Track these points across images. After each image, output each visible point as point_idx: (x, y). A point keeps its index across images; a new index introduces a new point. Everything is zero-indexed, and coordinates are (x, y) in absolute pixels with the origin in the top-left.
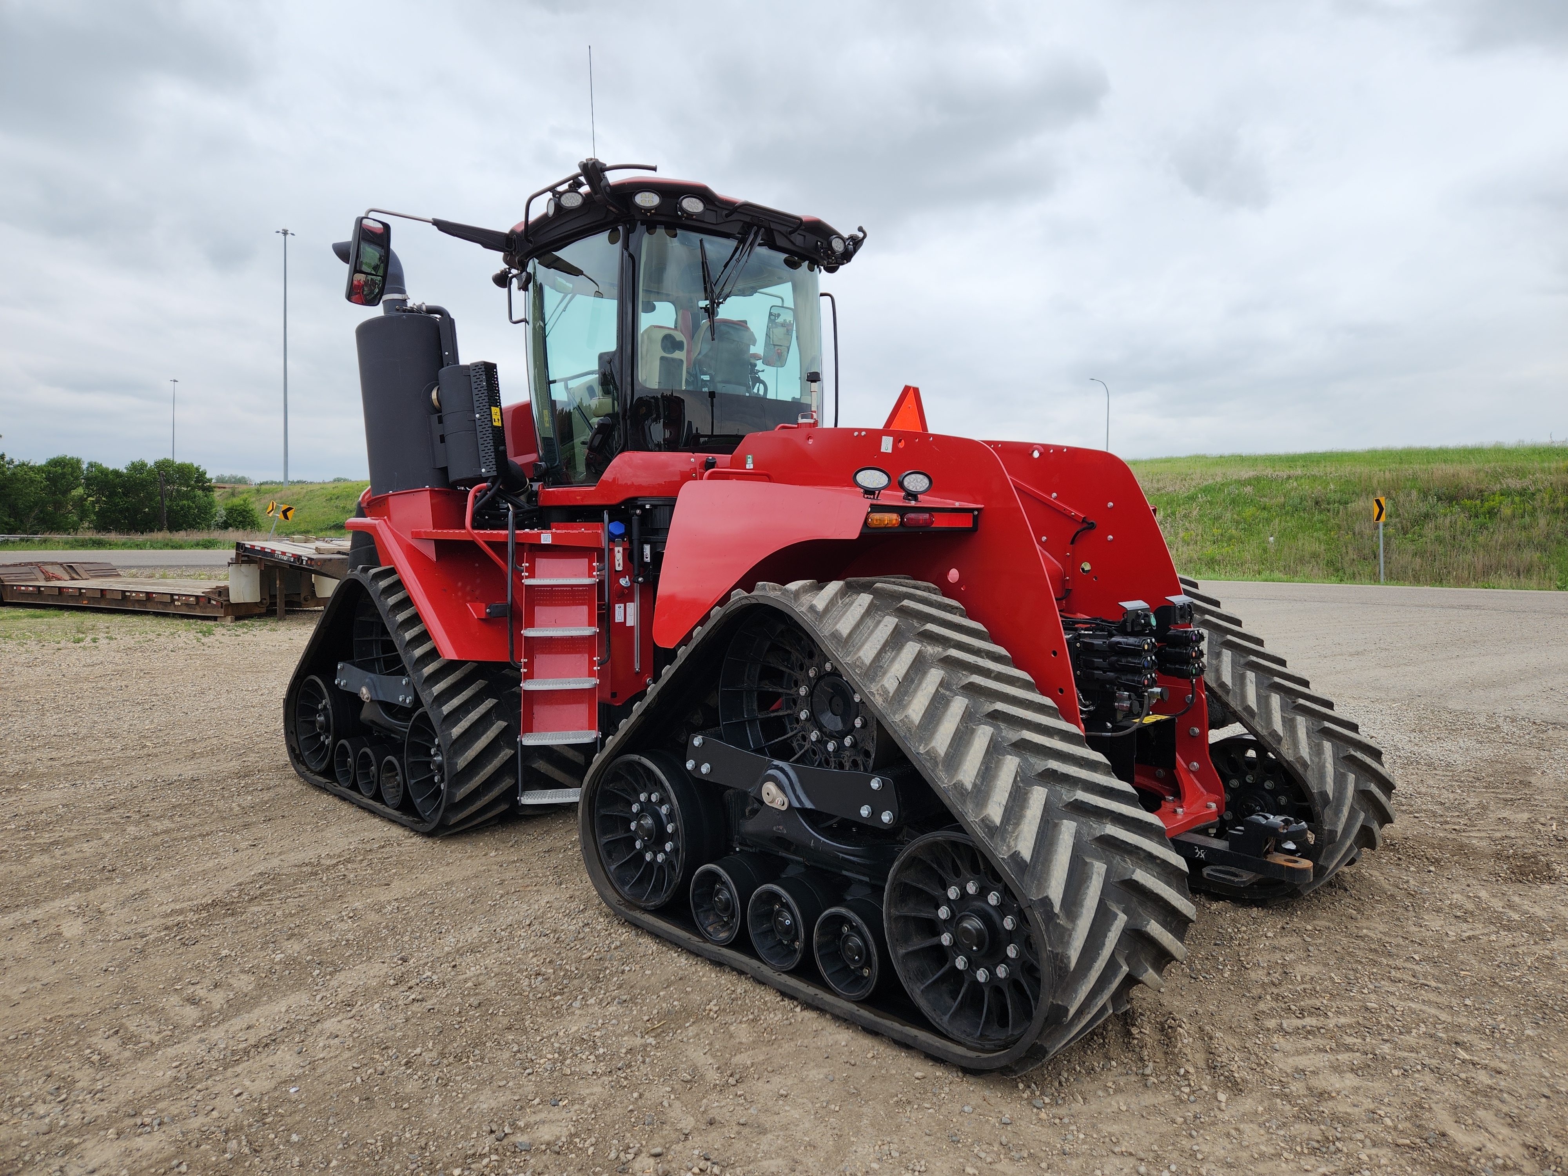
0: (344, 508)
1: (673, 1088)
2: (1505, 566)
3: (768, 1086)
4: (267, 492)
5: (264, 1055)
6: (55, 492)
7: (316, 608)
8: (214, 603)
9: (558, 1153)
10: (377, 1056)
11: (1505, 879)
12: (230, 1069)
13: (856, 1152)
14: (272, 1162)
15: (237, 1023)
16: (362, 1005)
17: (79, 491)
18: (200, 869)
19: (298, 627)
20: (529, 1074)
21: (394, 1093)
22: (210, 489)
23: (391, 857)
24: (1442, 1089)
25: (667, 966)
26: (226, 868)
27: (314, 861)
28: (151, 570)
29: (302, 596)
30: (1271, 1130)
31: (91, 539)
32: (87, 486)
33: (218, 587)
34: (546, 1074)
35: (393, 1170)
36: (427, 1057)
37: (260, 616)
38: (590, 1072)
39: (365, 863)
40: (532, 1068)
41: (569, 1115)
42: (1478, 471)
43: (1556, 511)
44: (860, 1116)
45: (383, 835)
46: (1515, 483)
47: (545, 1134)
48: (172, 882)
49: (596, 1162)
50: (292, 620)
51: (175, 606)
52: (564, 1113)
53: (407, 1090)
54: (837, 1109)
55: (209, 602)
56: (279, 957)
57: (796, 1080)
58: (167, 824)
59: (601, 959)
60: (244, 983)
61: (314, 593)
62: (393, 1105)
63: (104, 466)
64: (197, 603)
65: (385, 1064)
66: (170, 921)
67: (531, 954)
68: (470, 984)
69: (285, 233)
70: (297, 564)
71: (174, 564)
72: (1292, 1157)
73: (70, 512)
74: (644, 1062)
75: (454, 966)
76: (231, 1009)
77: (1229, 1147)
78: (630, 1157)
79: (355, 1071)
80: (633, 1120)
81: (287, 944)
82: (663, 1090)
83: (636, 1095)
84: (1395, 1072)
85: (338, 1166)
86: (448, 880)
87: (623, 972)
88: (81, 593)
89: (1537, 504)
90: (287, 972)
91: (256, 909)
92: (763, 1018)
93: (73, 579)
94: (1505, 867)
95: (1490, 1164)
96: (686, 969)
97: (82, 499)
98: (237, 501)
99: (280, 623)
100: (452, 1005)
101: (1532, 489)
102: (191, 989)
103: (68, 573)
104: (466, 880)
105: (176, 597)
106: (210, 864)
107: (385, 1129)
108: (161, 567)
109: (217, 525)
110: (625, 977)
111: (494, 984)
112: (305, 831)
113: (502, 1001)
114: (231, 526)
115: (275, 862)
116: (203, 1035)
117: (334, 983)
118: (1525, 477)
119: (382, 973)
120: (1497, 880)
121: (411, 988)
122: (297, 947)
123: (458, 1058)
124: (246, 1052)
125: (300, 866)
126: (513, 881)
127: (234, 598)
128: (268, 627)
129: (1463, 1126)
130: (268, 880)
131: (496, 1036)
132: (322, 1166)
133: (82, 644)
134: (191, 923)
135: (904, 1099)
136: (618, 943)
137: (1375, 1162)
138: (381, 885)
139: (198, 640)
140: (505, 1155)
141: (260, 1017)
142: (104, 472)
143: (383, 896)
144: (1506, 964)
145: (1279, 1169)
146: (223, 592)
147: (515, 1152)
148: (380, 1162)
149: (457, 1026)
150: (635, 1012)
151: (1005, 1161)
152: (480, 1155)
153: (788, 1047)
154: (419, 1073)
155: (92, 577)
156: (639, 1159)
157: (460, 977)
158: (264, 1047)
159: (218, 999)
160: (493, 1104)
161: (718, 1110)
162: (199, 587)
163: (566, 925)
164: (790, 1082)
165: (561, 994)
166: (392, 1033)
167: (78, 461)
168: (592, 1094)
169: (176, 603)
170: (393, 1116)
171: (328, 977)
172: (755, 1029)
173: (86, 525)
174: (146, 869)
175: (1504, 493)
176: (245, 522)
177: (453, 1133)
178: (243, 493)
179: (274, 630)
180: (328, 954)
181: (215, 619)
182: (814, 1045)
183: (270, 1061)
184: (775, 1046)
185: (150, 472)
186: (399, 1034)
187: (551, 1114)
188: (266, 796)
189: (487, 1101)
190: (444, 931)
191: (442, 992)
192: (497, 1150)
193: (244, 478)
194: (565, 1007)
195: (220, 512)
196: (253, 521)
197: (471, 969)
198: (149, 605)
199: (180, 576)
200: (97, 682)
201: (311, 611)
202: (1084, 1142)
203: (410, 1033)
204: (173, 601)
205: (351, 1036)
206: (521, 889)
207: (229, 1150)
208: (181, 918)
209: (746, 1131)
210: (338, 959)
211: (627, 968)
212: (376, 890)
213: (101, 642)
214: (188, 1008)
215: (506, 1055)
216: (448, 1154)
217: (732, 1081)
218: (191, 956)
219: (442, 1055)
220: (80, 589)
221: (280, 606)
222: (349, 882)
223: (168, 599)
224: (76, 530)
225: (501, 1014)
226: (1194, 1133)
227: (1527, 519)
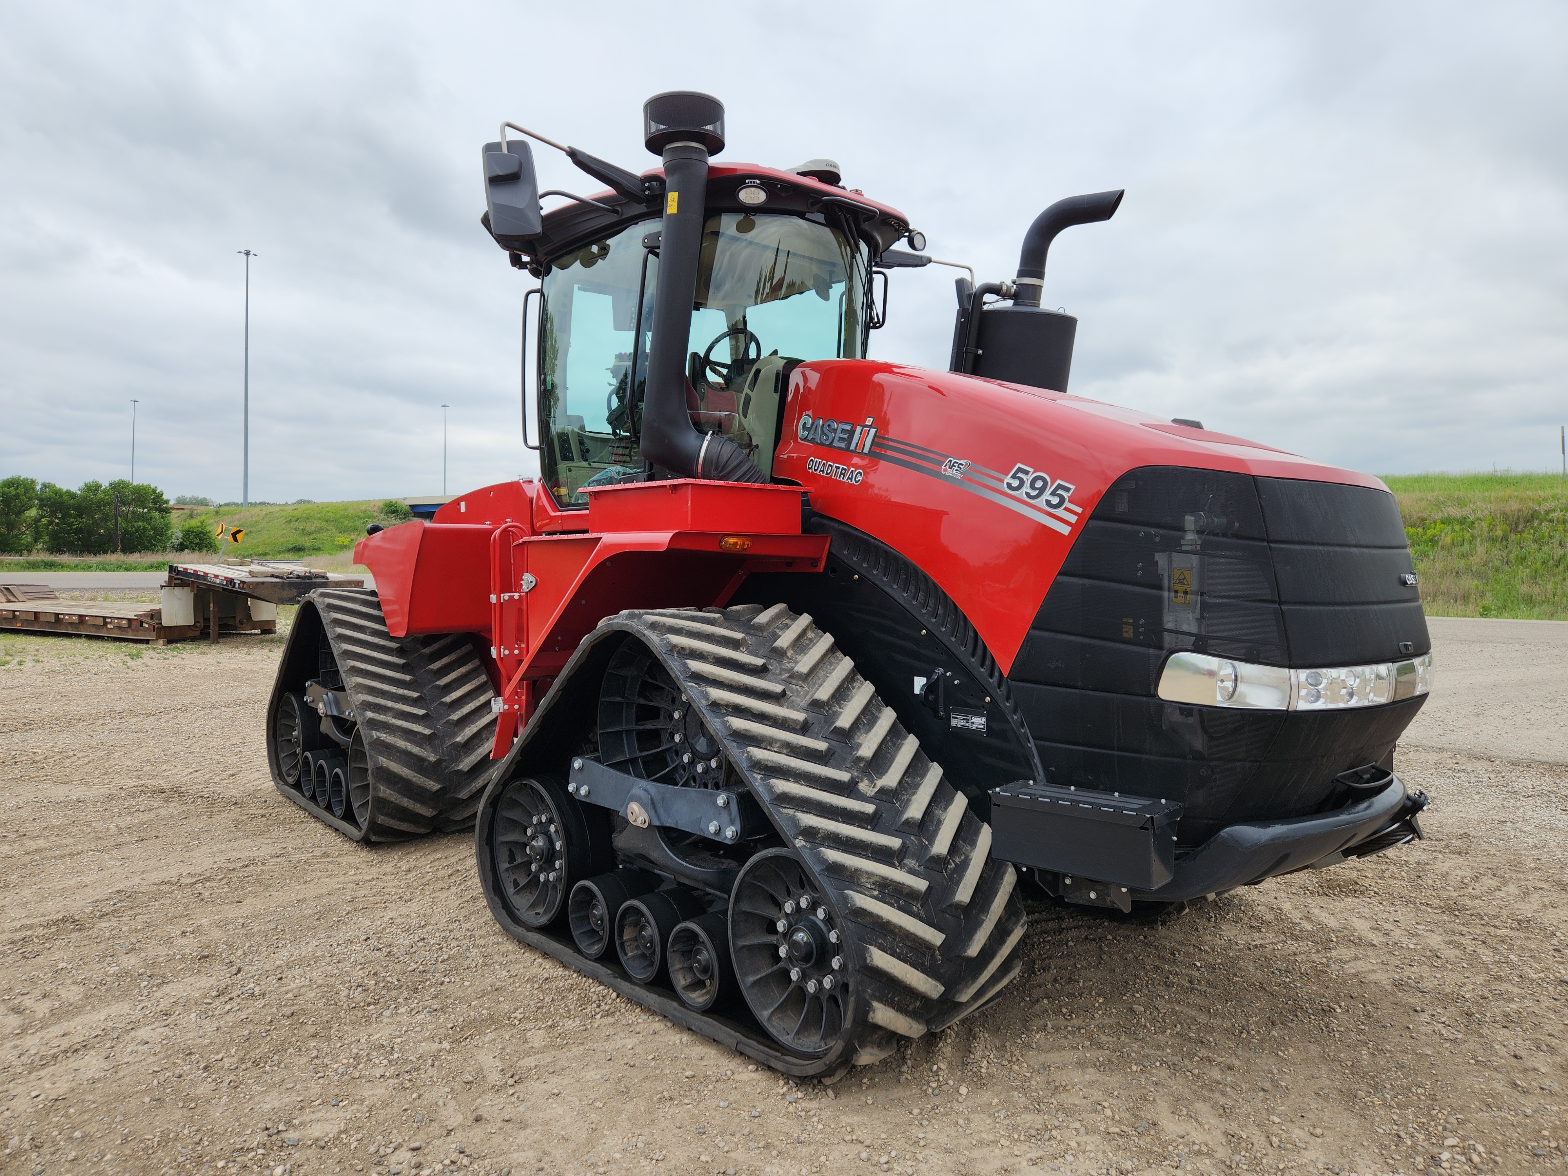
0: (303, 530)
1: (452, 1089)
2: (1443, 594)
3: (544, 1086)
4: (226, 514)
5: (71, 1060)
6: (8, 512)
7: (253, 631)
8: (146, 626)
9: (323, 1148)
10: (179, 1061)
11: (1312, 893)
12: (35, 1073)
13: (605, 1143)
14: (48, 1157)
15: (56, 1030)
16: (179, 1014)
17: (33, 513)
18: (61, 887)
19: (230, 650)
20: (319, 1078)
21: (185, 1094)
22: (167, 511)
23: (252, 876)
24: (1172, 1083)
25: (487, 978)
26: (86, 886)
27: (174, 880)
28: (94, 593)
29: (238, 620)
30: (998, 1120)
31: (43, 561)
32: (41, 507)
33: (152, 610)
34: (336, 1078)
35: (162, 1163)
36: (227, 1062)
37: (193, 639)
38: (378, 1076)
39: (223, 882)
40: (324, 1071)
41: (345, 1114)
42: (1421, 499)
43: (1493, 540)
44: (620, 1112)
45: (251, 854)
46: (1455, 512)
47: (316, 1131)
48: (30, 898)
49: (356, 1155)
50: (225, 643)
51: (108, 629)
52: (341, 1112)
53: (198, 1092)
54: (601, 1105)
55: (141, 625)
56: (113, 970)
57: (572, 1081)
58: (41, 843)
59: (424, 971)
60: (72, 993)
61: (249, 616)
62: (181, 1104)
63: (58, 486)
64: (129, 626)
65: (185, 1068)
66: (17, 936)
67: (359, 967)
68: (290, 995)
69: (247, 253)
70: (230, 587)
71: (117, 586)
72: (1008, 1143)
73: (23, 533)
74: (433, 1066)
75: (280, 979)
76: (52, 1018)
77: (954, 1134)
78: (389, 1151)
79: (155, 1074)
80: (404, 1118)
81: (125, 958)
82: (443, 1091)
83: (414, 1096)
84: (1134, 1068)
85: (111, 1160)
86: (301, 897)
87: (442, 983)
88: (14, 616)
89: (1476, 532)
90: (117, 983)
91: (104, 925)
92: (561, 1024)
93: (9, 601)
94: (1315, 880)
95: (1187, 1150)
96: (505, 981)
97: (37, 520)
98: (194, 523)
99: (213, 646)
100: (266, 1015)
101: (1472, 518)
102: (20, 999)
103: (5, 595)
104: (319, 897)
105: (109, 620)
106: (72, 882)
107: (166, 1126)
108: (104, 589)
109: (173, 547)
110: (443, 988)
111: (314, 994)
112: (174, 851)
113: (315, 1011)
114: (187, 548)
115: (136, 880)
116: (18, 1042)
117: (159, 994)
118: (1466, 506)
119: (208, 985)
120: (1305, 894)
121: (231, 999)
122: (133, 961)
123: (256, 1063)
124: (55, 1057)
125: (159, 884)
126: (365, 899)
127: (166, 622)
128: (199, 650)
129: (1177, 1117)
130: (124, 897)
131: (298, 1043)
132: (95, 1159)
133: (7, 667)
134: (37, 937)
135: (667, 1096)
136: (446, 957)
137: (1081, 1148)
138: (232, 903)
139: (124, 663)
140: (272, 1149)
141: (78, 1025)
142: (58, 493)
143: (231, 912)
144: (1280, 971)
145: (992, 1154)
146: (155, 615)
147: (282, 1146)
148: (153, 1156)
149: (264, 1034)
150: (441, 1020)
151: (741, 1149)
152: (248, 1149)
153: (576, 1050)
154: (214, 1076)
155: (29, 599)
156: (397, 1152)
157: (283, 989)
158: (73, 1052)
159: (42, 1009)
160: (277, 1104)
161: (489, 1108)
162: (131, 610)
163: (401, 940)
164: (565, 1082)
165: (375, 1004)
166: (201, 1040)
167: (33, 482)
168: (373, 1095)
169: (109, 626)
170: (178, 1114)
171: (154, 989)
172: (551, 1035)
173: (40, 546)
174: (8, 886)
175: (1446, 521)
176: (201, 544)
177: (229, 1130)
178: (200, 515)
179: (204, 653)
180: (161, 967)
181: (147, 642)
182: (602, 1049)
183: (75, 1065)
184: (564, 1050)
185: (105, 492)
186: (206, 1041)
187: (328, 1114)
188: (146, 817)
189: (271, 1102)
190: (280, 945)
191: (260, 1003)
192: (265, 1144)
193: (205, 499)
194: (374, 1016)
195: (176, 534)
196: (210, 544)
197: (295, 981)
198: (81, 627)
199: (122, 599)
200: (11, 705)
201: (247, 634)
202: (821, 1132)
203: (217, 1040)
204: (105, 624)
205: (160, 1042)
206: (370, 906)
207: (10, 1146)
208: (29, 933)
209: (508, 1127)
210: (170, 972)
211: (447, 980)
212: (226, 907)
213: (26, 665)
214: (11, 1017)
215: (304, 1060)
216: (218, 1148)
217: (511, 1082)
218: (28, 968)
219: (242, 1060)
220: (14, 611)
221: (213, 629)
222: (203, 900)
223: (100, 622)
224: (30, 551)
225: (310, 1022)
226: (925, 1123)
227: (1466, 547)
